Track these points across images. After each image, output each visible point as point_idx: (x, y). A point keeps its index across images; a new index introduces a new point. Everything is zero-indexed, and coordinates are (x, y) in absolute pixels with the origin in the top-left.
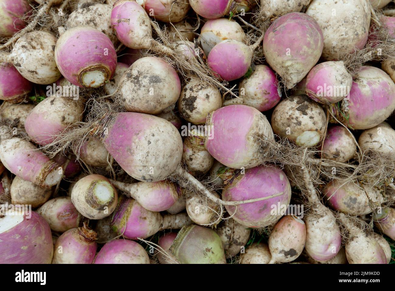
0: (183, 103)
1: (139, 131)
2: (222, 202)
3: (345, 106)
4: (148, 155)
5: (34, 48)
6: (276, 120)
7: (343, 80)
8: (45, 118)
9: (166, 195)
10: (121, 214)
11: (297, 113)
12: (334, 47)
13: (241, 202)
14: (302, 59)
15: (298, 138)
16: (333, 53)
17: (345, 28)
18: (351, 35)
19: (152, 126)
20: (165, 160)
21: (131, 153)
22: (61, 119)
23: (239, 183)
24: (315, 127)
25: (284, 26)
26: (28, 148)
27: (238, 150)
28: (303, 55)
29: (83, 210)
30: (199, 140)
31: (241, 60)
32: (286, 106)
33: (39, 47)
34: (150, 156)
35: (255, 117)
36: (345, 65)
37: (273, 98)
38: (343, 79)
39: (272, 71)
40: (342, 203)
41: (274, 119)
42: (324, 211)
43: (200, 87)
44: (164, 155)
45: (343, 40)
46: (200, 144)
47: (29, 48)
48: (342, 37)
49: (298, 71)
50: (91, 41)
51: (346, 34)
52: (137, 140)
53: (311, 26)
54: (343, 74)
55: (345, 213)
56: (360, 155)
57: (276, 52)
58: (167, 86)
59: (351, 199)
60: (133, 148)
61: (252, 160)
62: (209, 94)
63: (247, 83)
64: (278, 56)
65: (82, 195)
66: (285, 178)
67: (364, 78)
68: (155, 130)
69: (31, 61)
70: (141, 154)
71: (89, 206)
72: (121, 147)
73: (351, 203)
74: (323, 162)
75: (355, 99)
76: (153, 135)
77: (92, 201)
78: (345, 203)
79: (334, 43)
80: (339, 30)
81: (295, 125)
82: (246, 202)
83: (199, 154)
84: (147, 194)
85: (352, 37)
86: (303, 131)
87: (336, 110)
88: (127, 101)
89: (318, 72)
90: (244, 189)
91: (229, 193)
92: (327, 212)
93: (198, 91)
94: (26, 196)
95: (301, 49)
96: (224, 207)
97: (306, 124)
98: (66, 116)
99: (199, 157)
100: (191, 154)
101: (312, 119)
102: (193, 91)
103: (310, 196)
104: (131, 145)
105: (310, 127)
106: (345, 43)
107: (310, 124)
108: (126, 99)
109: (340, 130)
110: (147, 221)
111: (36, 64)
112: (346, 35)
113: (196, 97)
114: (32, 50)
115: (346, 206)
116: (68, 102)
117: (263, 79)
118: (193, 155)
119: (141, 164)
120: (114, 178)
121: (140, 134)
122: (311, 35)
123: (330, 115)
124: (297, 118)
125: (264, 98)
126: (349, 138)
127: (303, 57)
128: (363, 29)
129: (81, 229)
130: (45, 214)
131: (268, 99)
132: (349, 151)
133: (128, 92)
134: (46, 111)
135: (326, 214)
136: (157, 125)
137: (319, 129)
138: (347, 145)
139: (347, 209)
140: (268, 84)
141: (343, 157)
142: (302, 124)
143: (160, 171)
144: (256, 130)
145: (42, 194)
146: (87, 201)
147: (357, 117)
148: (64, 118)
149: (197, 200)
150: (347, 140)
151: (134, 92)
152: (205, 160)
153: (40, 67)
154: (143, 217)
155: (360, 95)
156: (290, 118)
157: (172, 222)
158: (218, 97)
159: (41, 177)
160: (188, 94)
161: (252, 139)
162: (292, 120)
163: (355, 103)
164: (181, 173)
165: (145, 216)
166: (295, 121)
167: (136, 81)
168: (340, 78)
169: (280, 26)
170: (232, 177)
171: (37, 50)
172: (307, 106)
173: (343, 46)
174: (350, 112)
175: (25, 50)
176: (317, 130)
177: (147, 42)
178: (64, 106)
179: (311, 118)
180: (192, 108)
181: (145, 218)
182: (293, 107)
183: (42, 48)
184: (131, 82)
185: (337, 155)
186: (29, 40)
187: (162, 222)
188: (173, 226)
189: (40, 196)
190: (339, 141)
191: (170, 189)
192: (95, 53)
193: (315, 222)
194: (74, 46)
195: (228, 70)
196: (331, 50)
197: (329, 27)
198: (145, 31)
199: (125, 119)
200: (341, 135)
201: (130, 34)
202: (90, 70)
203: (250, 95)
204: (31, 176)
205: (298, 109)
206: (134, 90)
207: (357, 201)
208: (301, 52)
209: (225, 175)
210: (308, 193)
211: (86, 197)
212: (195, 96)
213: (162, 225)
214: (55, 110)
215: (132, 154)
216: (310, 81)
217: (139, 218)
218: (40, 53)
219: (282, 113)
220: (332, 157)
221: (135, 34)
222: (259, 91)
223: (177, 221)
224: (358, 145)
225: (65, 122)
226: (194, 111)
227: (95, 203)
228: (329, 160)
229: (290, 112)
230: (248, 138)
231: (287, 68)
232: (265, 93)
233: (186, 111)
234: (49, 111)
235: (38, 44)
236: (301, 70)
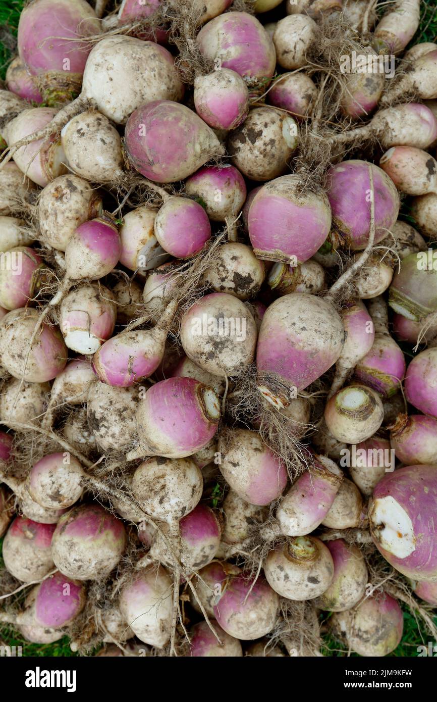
0: (240, 291)
1: (289, 341)
2: (369, 247)
3: (250, 80)
4: (319, 331)
5: (163, 487)
6: (261, 173)
7: (226, 79)
8: (257, 473)
9: (357, 320)
10: (375, 382)
11: (259, 143)
12: (168, 88)
13: (373, 221)
14: (193, 129)
15: (289, 145)
16: (174, 91)
17: (146, 71)
18: (155, 64)
19: (281, 327)
20: (324, 311)
21: (316, 353)
22: (258, 452)
23: (346, 224)
24: (278, 122)
25: (150, 150)
26: (293, 498)
27: (314, 219)
28: (189, 127)
29: (375, 425)
30: (287, 274)
31: (189, 211)
32: (246, 158)
33: (162, 481)
34: (321, 329)
35: (274, 195)
36: (203, 75)
37: (234, 175)
38: (224, 79)
39: (201, 171)
40: (370, 98)
41: (260, 175)
42: (381, 121)
43: (221, 268)
44: (319, 312)
45: (160, 74)
46: (292, 273)
47: (164, 494)
48: (157, 76)
49: (207, 137)
50: (166, 403)
51: (153, 70)
52: (301, 344)
53: (152, 114)
54: (218, 79)
55: (383, 94)
56: (311, 68)
57: (181, 163)
58: (226, 307)
59: (366, 85)
60: (310, 349)
61: (324, 203)
62: (231, 257)
63: (213, 207)
64: (185, 161)
65: (357, 425)
66: (341, 166)
67: (217, 52)
68: (286, 323)
69: (181, 491)
70: (318, 340)
71: (371, 417)
72: (308, 366)
73: (372, 85)
74: (317, 117)
75: (244, 68)
76: (294, 324)
77: (364, 413)
78: (371, 94)
79: (164, 87)
80: (148, 79)
81: (274, 148)
82: (373, 216)
83: (304, 275)
84: (355, 344)
85: (157, 62)
86: (282, 138)
87: (252, 93)
88: (244, 360)
89: (211, 110)
90: (356, 218)
91: (357, 238)
92: (381, 118)
93: (227, 271)
94: (350, 505)
95: (182, 130)
96: (378, 244)
97: (274, 133)
98: (254, 446)
99: (308, 275)
100: (305, 286)
101: (269, 125)
102: (226, 277)
103: (363, 137)
104: (307, 352)
105: (278, 129)
106: (164, 72)
107: (273, 128)
108: (242, 361)
109: (277, 91)
110: (385, 349)
111: (185, 485)
112: (155, 71)
113: (235, 272)
114: (166, 489)
115: (374, 93)
116: (235, 445)
117: (210, 185)
118: (305, 283)
119: (329, 340)
120: (327, 393)
121: (293, 340)
122: (164, 115)
123: (258, 102)
124: (265, 144)
125: (234, 186)
126: (288, 81)
127: (192, 128)
128: (146, 47)
129: (394, 432)
130: (373, 482)
131: (235, 181)
132: (305, 82)
133: (234, 357)
134: (247, 472)
135: (384, 118)
136: (279, 321)
137: (279, 118)
138: (298, 83)
139: (378, 91)
140: (217, 179)
141: (313, 90)
142: (273, 137)
143: (335, 319)
144: (292, 194)
145: (347, 485)
146: (365, 418)
147: (265, 67)
148: (256, 449)
149: (362, 281)
150: (292, 83)
151: (235, 349)
152: (313, 269)
153: (188, 480)
154: (379, 354)
155: (239, 60)
156: (264, 153)
157: (380, 322)
158: (235, 246)
159: (333, 479)
160: (229, 284)
161: (302, 199)
162: (268, 151)
163: (248, 67)
164: (332, 298)
165: (378, 351)
166: (269, 147)
167: (220, 346)
168: (223, 83)
169: (148, 155)
170: (337, 234)
171: (167, 483)
172: (249, 130)
173: (168, 76)
174: (258, 76)
175: (166, 499)
176: (281, 120)
177: (160, 334)
178: (240, 449)
179: (266, 125)
180: (248, 280)
181: (381, 351)
182: (249, 148)
183: (163, 476)
184: (220, 352)
185: (309, 98)
186: (153, 493)
187: (381, 334)
188: (386, 322)
189: (349, 488)
190: (292, 93)
191: (348, 314)
192: (184, 398)
193: (394, 134)
194: (174, 425)
195: (201, 229)
196: (170, 93)
197: (142, 91)
198: (145, 337)
199: (271, 360)
200: (284, 90)
201: (149, 356)
202: (205, 406)
203: (227, 205)
204: (331, 492)
205: (253, 142)
206: (232, 350)
207: (370, 78)
208: (186, 130)
209: (334, 243)
210: (358, 139)
211: (360, 420)
212: (233, 275)
213: (385, 334)
214: (247, 461)
215: (317, 351)
216: (220, 122)
217: (382, 358)
218: (170, 478)
219: (255, 164)
220: (310, 105)
221: (149, 350)
222: (226, 191)
223: (379, 315)
224: (298, 70)
225: (261, 448)
226: (253, 277)
227: (367, 409)
228: (314, 110)
229: (256, 152)
230: (302, 204)
231: (203, 151)
232: (229, 184)
233: (250, 288)
234: (248, 468)
235: (158, 482)
236: (206, 132)
